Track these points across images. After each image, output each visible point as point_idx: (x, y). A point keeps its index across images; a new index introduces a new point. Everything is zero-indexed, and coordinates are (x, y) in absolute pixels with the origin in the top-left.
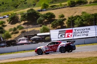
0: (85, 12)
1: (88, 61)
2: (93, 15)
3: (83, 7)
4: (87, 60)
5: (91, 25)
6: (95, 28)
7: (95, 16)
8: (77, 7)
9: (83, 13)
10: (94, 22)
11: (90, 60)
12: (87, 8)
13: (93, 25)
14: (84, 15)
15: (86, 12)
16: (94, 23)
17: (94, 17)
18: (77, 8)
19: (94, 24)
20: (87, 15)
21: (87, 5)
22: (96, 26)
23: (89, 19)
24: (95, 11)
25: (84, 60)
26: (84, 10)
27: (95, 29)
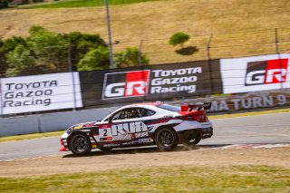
0: (40, 28)
1: (51, 187)
2: (66, 37)
3: (36, 11)
4: (46, 185)
5: (61, 69)
6: (73, 78)
7: (72, 42)
8: (14, 11)
9: (35, 29)
10: (69, 59)
11: (56, 184)
12: (48, 15)
13: (68, 71)
14: (37, 37)
15: (45, 27)
16: (69, 62)
17: (68, 44)
18: (15, 15)
19: (70, 68)
20: (47, 39)
21: (46, 6)
22: (76, 74)
23: (53, 50)
24: (72, 24)
25: (35, 186)
26: (36, 22)
27: (71, 80)
